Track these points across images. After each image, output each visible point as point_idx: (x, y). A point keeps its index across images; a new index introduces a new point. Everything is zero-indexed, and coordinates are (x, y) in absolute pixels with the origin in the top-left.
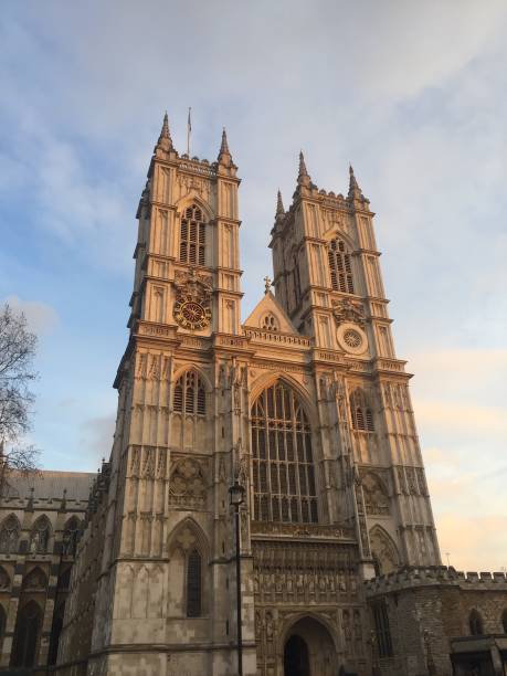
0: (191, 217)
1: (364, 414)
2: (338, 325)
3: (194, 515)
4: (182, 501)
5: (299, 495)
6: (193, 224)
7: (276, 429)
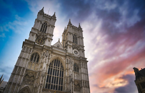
0: (44, 24)
1: (77, 68)
2: (73, 49)
3: (29, 86)
4: (27, 82)
5: (58, 84)
6: (45, 26)
7: (55, 68)
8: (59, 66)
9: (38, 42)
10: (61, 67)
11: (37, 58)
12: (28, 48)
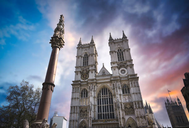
0: (85, 56)
1: (127, 89)
3: (85, 119)
4: (83, 117)
5: (109, 112)
7: (106, 97)
8: (107, 94)
9: (83, 79)
10: (109, 94)
11: (86, 93)
12: (76, 88)
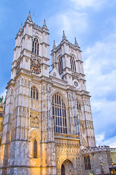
1: (79, 105)
2: (73, 80)
3: (36, 129)
5: (63, 126)
7: (57, 107)
8: (60, 104)
9: (34, 71)
10: (63, 105)
11: (36, 93)
12: (26, 80)
